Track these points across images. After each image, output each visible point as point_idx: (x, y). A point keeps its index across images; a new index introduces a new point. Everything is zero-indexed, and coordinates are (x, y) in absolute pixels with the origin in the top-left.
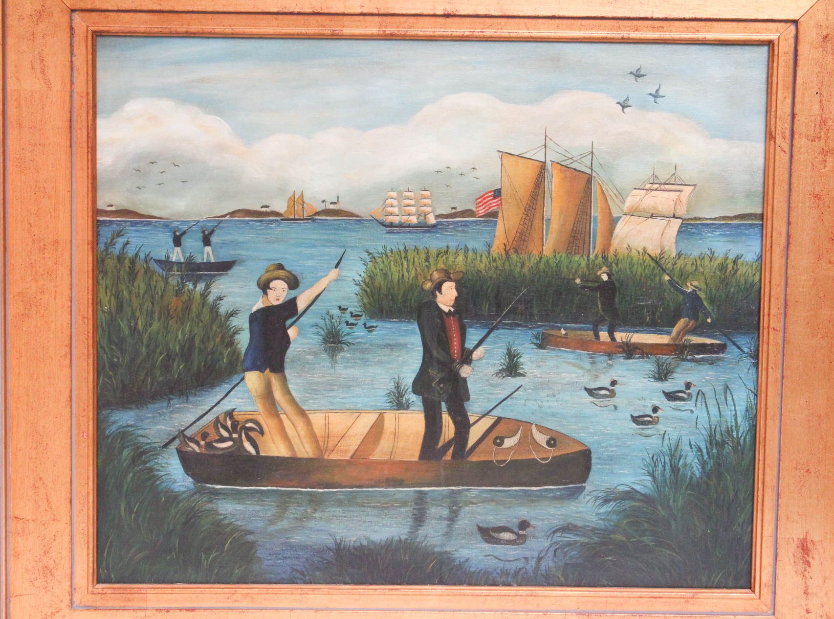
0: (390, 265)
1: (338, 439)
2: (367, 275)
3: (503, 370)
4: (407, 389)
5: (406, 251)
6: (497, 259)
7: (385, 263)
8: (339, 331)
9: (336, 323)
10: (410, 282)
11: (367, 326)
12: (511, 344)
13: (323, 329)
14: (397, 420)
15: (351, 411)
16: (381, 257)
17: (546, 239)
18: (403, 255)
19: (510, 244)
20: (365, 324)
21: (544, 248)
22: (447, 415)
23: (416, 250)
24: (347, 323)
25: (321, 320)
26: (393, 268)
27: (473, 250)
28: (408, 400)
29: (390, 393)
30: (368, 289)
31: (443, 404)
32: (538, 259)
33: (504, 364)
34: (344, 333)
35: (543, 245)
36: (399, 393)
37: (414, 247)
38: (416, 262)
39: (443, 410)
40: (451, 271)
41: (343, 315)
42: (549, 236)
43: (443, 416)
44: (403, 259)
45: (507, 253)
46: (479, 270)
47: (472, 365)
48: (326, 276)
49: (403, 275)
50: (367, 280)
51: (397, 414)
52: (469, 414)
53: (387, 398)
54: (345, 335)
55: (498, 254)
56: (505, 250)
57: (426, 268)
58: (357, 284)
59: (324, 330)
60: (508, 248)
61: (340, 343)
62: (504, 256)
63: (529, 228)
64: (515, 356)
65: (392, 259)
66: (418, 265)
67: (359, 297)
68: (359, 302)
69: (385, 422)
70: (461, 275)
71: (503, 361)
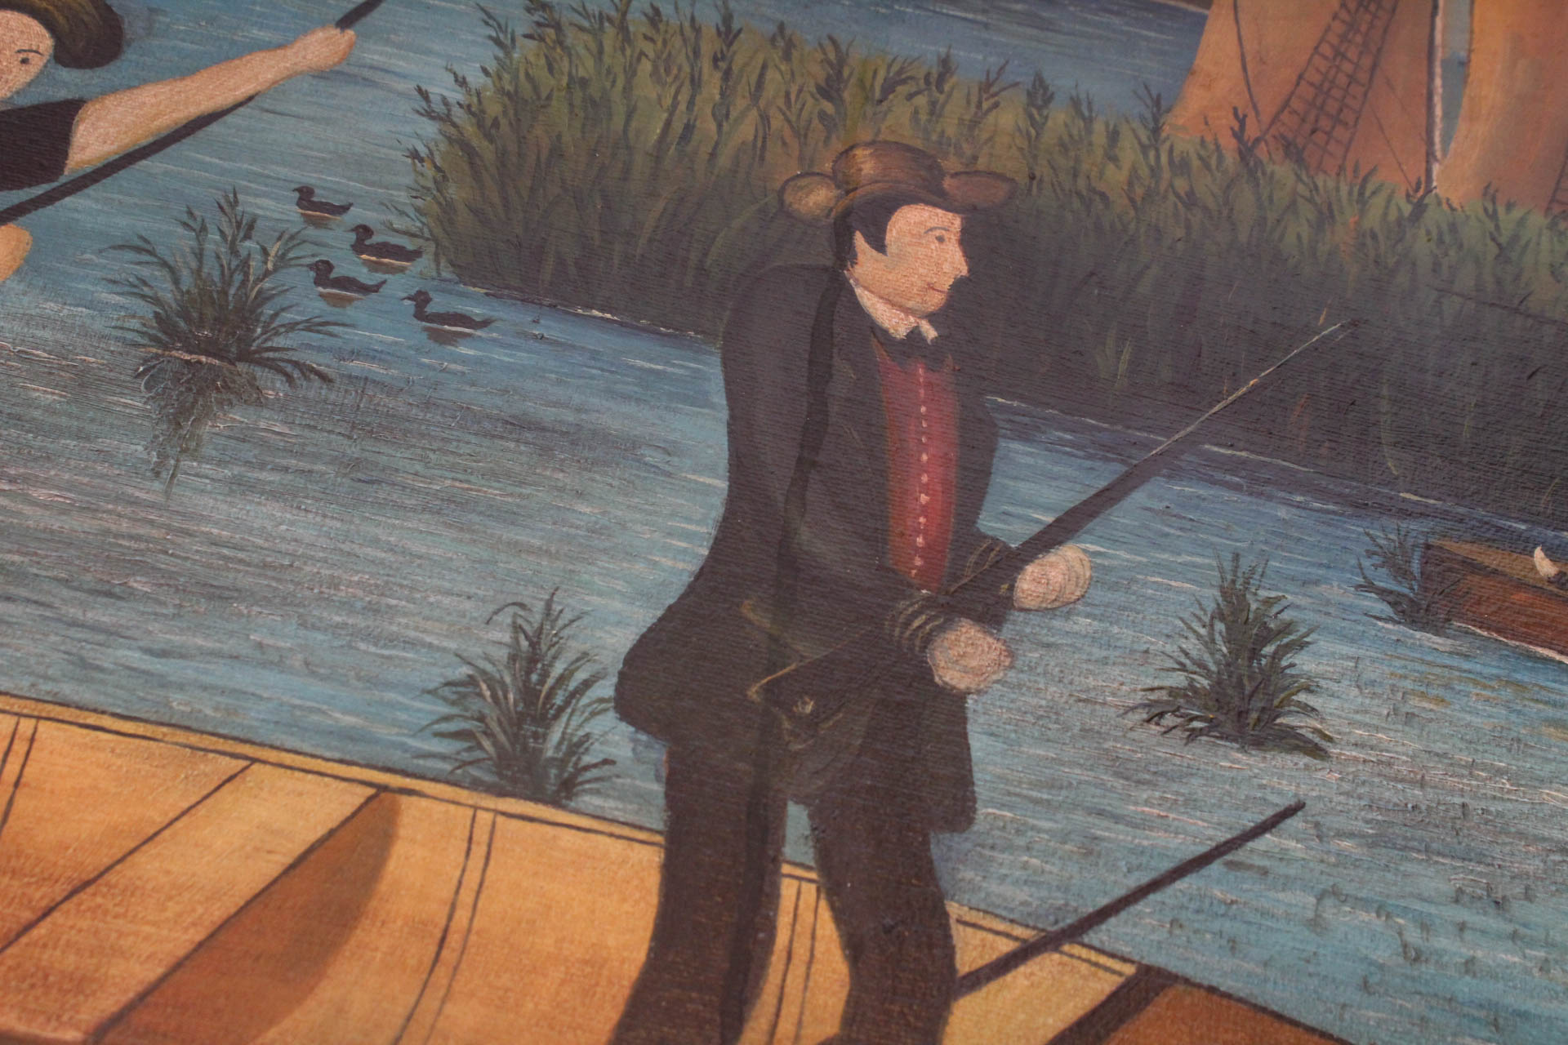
0: (631, 72)
1: (41, 896)
2: (501, 91)
3: (1190, 693)
4: (587, 684)
5: (728, 34)
6: (1196, 163)
7: (607, 60)
8: (263, 298)
9: (257, 257)
10: (724, 161)
11: (430, 309)
12: (1245, 564)
13: (172, 270)
14: (479, 851)
15: (194, 739)
16: (597, 33)
17: (1447, 138)
18: (707, 48)
19: (1266, 119)
20: (421, 299)
21: (1436, 168)
22: (810, 891)
23: (784, 41)
24: (323, 272)
25: (180, 230)
26: (646, 88)
27: (1075, 103)
28: (576, 747)
29: (471, 681)
30: (486, 150)
31: (797, 820)
32: (1407, 209)
33: (1201, 665)
34: (288, 317)
35: (1430, 156)
36: (529, 694)
37: (772, 28)
38: (770, 90)
39: (788, 851)
40: (951, 164)
41: (311, 232)
42: (1462, 127)
43: (788, 889)
44: (706, 64)
45: (1245, 153)
46: (1094, 191)
47: (1007, 630)
48: (280, 46)
49: (689, 128)
50: (493, 109)
51: (484, 818)
52: (953, 909)
53: (444, 709)
54: (292, 327)
55: (1203, 142)
56: (1238, 135)
57: (816, 122)
58: (430, 114)
59: (176, 282)
60: (1252, 131)
61: (246, 356)
62: (1231, 159)
63: (1363, 77)
64: (1267, 636)
65: (649, 49)
66: (781, 102)
67: (430, 172)
68: (418, 192)
69: (399, 850)
70: (1001, 191)
71: (1192, 646)
